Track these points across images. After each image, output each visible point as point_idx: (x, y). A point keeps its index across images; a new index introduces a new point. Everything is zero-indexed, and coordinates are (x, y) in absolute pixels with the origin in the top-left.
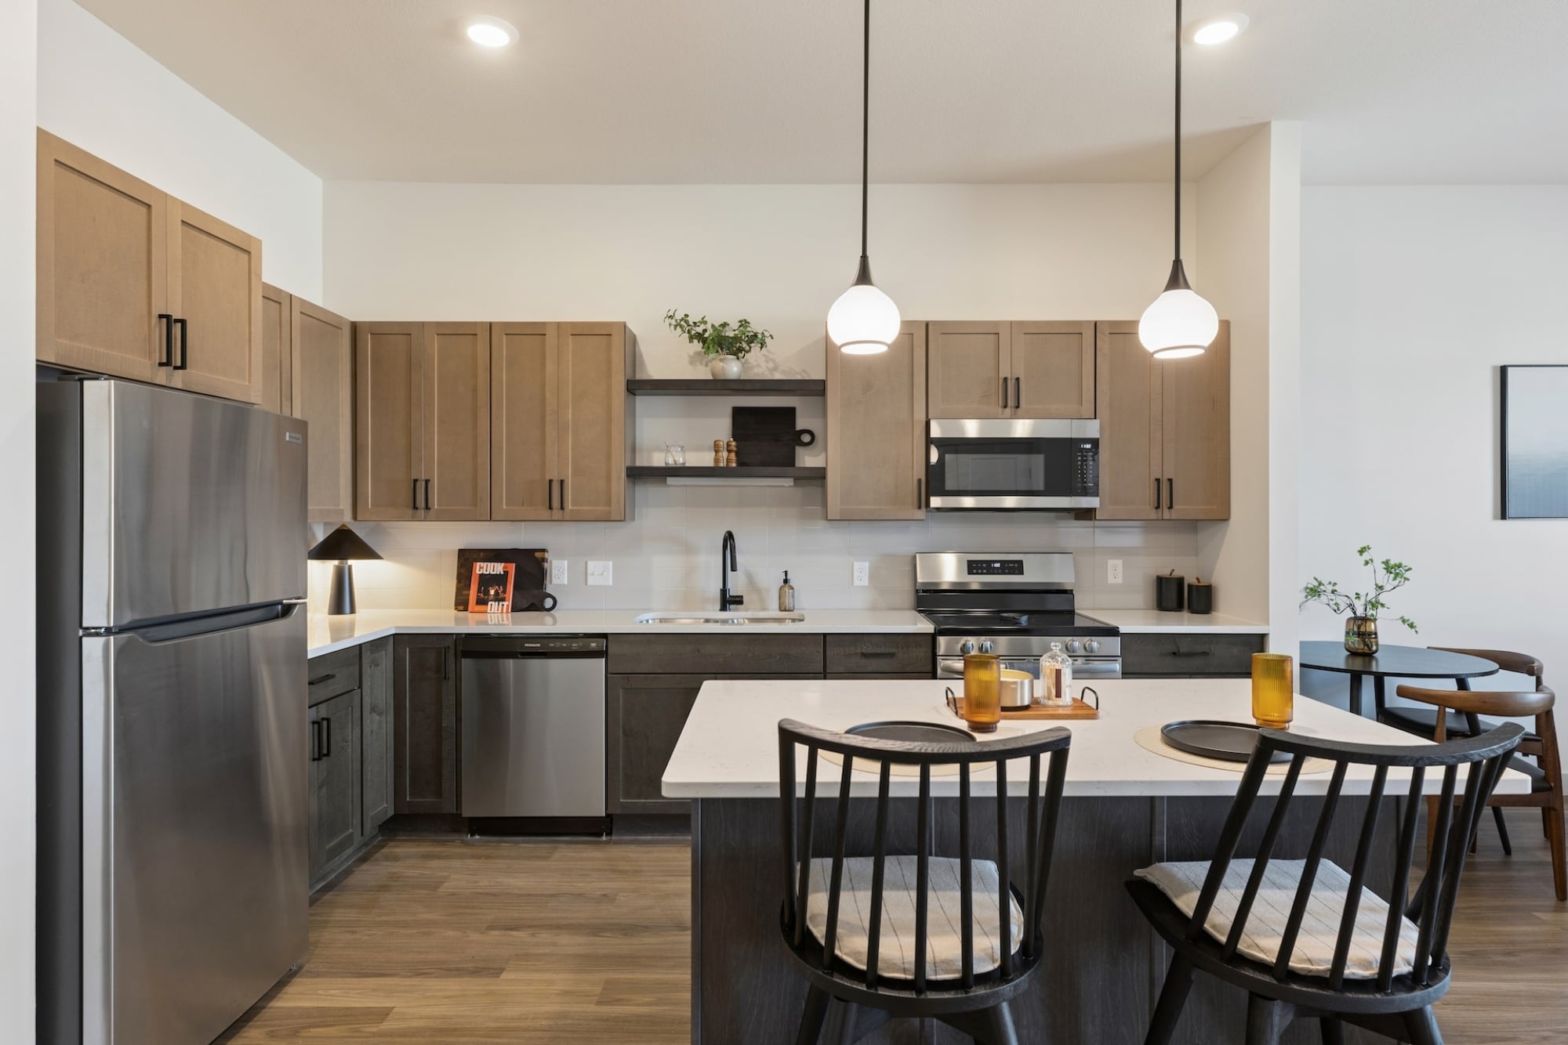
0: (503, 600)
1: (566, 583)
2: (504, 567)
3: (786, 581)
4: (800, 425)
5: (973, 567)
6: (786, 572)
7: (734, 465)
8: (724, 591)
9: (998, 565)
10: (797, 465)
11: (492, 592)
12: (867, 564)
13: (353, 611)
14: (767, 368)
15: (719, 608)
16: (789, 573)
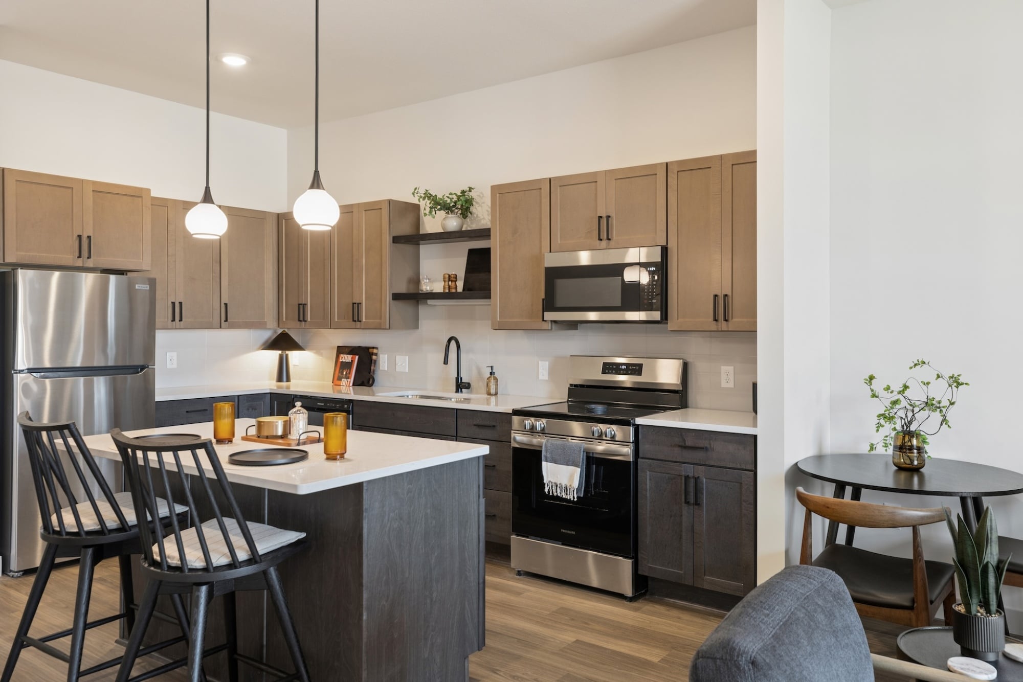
0: (348, 378)
1: (386, 369)
2: (352, 358)
3: (492, 373)
5: (608, 368)
8: (458, 379)
9: (624, 367)
11: (345, 373)
12: (547, 363)
13: (288, 380)
15: (455, 390)
16: (494, 368)
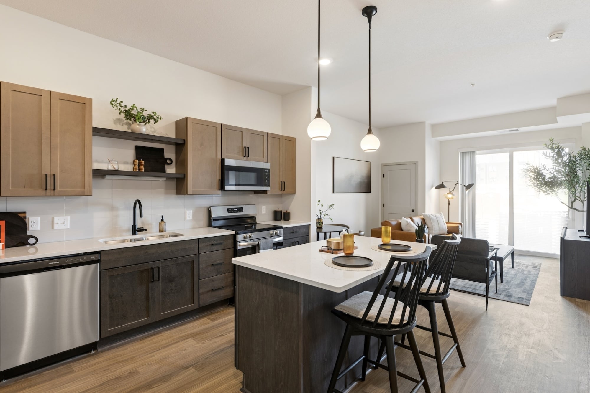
1: (39, 229)
3: (162, 220)
4: (166, 156)
5: (230, 210)
6: (162, 217)
7: (143, 171)
8: (134, 226)
9: (236, 209)
10: (166, 172)
12: (191, 211)
14: (151, 130)
15: (132, 233)
16: (163, 217)
